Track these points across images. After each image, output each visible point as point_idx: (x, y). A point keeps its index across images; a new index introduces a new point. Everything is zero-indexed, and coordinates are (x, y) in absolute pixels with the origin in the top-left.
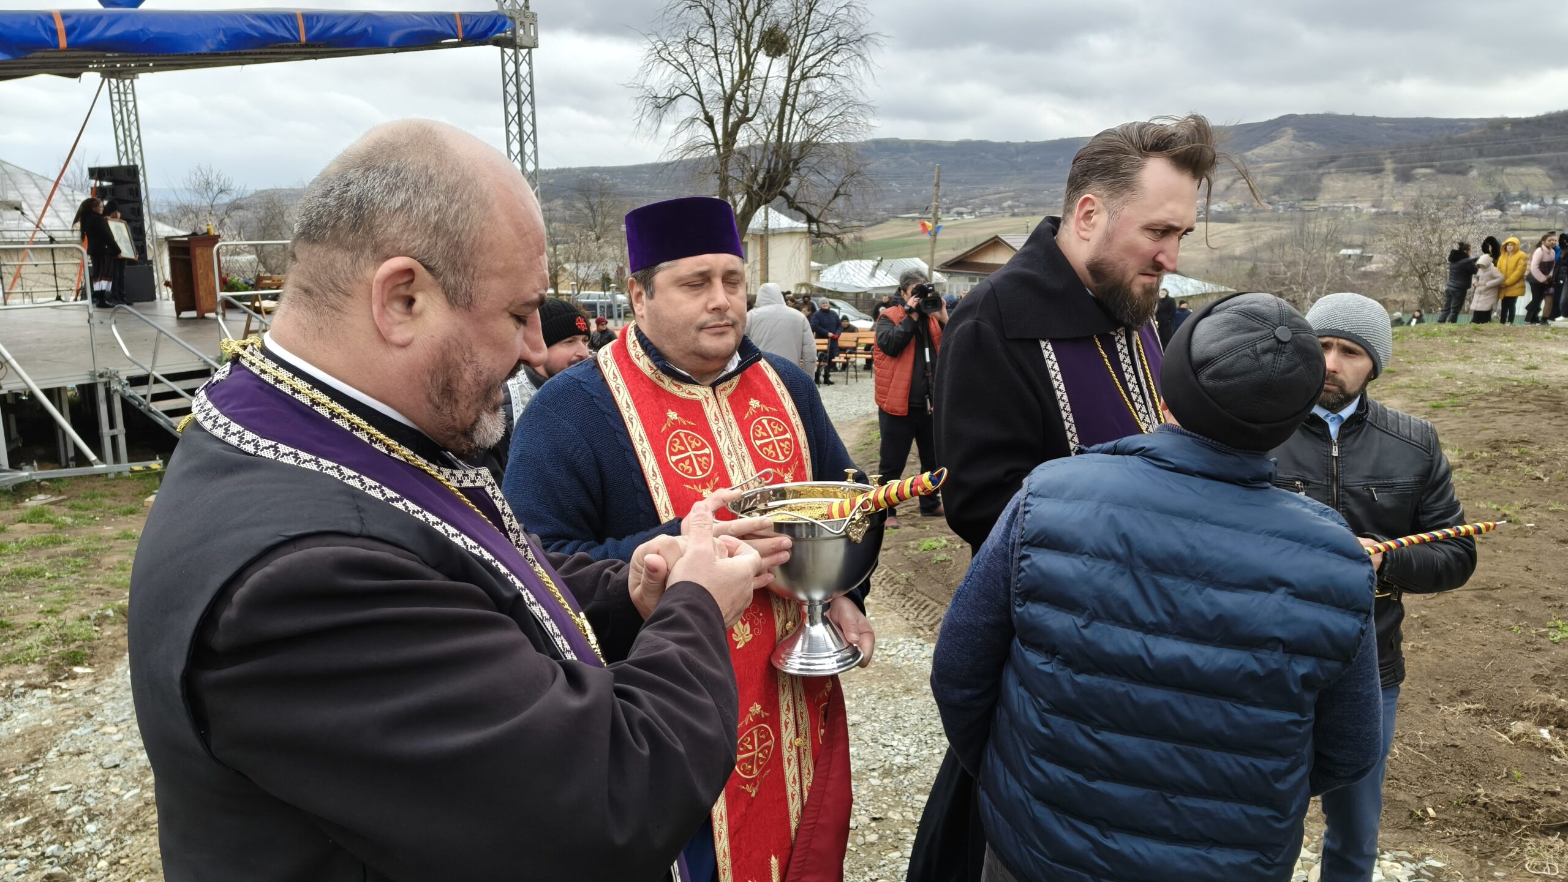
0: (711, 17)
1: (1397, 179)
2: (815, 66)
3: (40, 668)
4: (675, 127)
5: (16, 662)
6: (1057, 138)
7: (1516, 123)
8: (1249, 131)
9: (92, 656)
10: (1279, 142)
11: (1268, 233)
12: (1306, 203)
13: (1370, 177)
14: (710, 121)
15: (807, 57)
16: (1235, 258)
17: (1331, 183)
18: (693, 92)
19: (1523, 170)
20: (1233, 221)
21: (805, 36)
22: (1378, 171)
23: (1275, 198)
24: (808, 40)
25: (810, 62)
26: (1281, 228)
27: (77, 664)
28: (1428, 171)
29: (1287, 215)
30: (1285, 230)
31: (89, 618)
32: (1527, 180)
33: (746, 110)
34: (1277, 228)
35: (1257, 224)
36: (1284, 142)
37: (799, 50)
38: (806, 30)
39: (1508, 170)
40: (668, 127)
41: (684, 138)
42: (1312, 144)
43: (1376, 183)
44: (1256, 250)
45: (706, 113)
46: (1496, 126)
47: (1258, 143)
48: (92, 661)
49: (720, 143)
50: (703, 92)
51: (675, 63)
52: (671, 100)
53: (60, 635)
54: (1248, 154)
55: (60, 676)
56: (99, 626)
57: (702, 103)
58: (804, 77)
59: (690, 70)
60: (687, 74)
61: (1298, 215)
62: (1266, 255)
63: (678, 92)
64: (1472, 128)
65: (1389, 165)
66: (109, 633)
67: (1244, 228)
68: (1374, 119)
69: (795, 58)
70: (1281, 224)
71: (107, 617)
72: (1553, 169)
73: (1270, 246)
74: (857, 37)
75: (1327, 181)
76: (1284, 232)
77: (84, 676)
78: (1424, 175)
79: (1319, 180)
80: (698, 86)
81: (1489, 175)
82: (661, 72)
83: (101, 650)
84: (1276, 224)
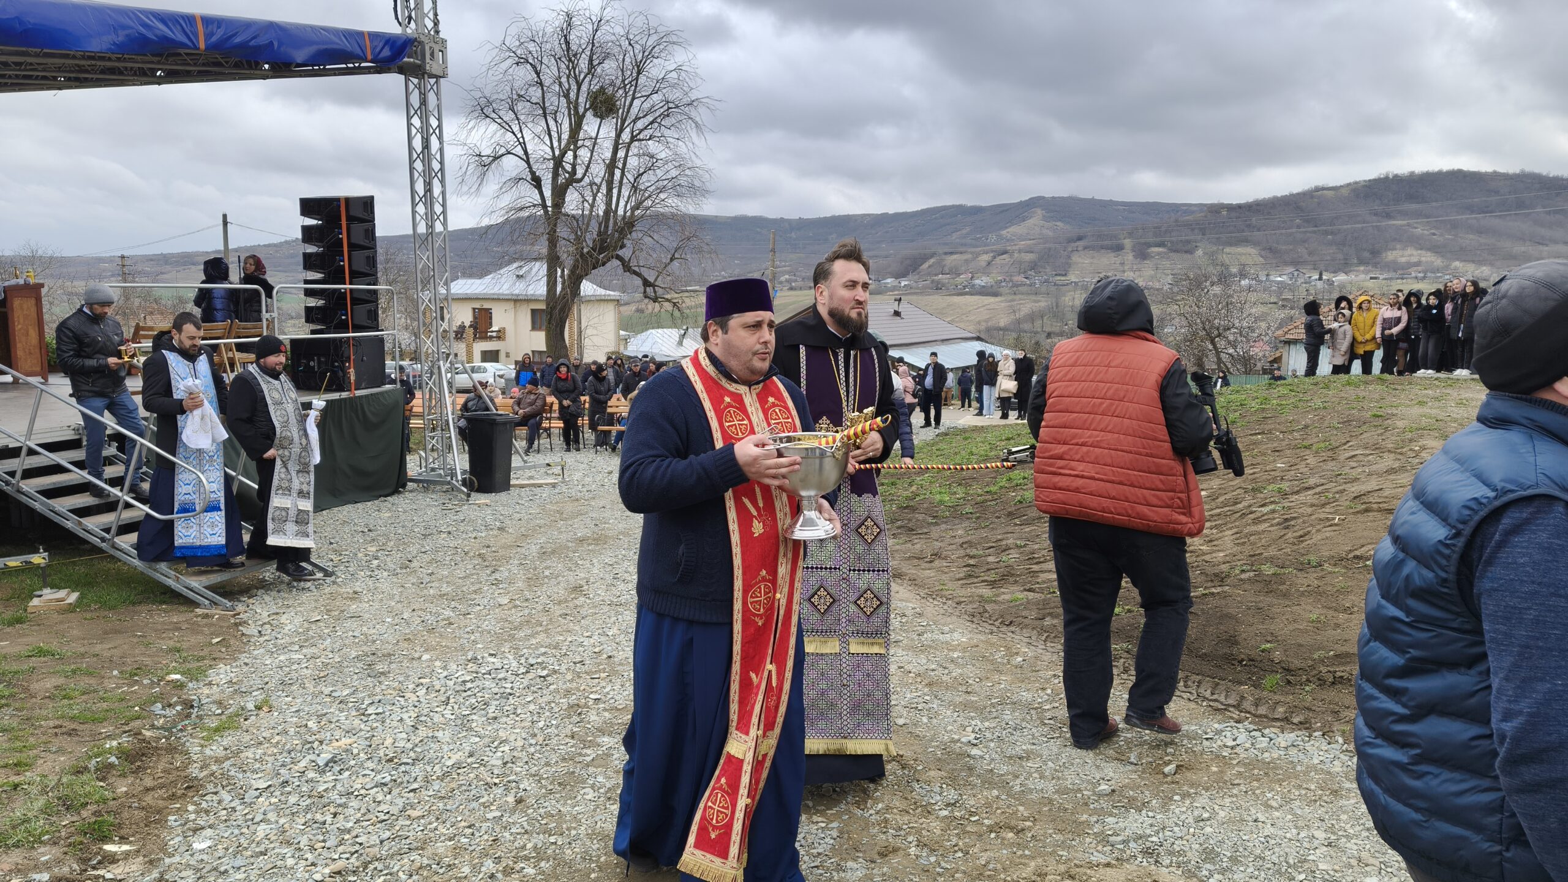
0: (538, 74)
1: (1135, 257)
2: (646, 128)
3: (56, 852)
4: (497, 187)
5: (16, 846)
6: (828, 215)
7: (1230, 208)
8: (1002, 212)
9: (120, 826)
10: (1030, 222)
11: (1027, 306)
12: (1059, 278)
13: (1113, 254)
14: (537, 182)
15: (637, 119)
16: (1001, 329)
17: (1080, 260)
18: (519, 151)
19: (1240, 250)
20: (995, 294)
21: (634, 98)
22: (1119, 248)
23: (1032, 273)
24: (637, 103)
25: (640, 124)
26: (1039, 301)
27: (106, 839)
28: (1161, 249)
29: (1044, 289)
30: (1043, 303)
31: (86, 768)
32: (1243, 259)
33: (574, 171)
34: (1036, 301)
35: (1017, 297)
36: (1035, 222)
37: (628, 111)
38: (635, 92)
39: (1227, 250)
40: (492, 186)
41: (506, 200)
42: (1058, 223)
43: (1118, 260)
44: (1019, 322)
45: (533, 173)
46: (1216, 209)
47: (1011, 222)
48: (123, 832)
49: (549, 203)
50: (530, 152)
51: (499, 121)
52: (496, 158)
53: (59, 798)
54: (1004, 232)
55: (90, 859)
56: (103, 779)
57: (528, 162)
58: (633, 139)
59: (516, 129)
60: (513, 133)
61: (1053, 289)
62: (1027, 326)
63: (503, 151)
64: (1193, 212)
65: (1128, 243)
66: (124, 789)
67: (1006, 301)
68: (1111, 203)
69: (623, 121)
70: (1039, 298)
71: (111, 766)
72: (1264, 249)
73: (1031, 317)
74: (686, 100)
75: (1075, 258)
76: (1043, 304)
77: (127, 855)
78: (1159, 254)
79: (1069, 257)
80: (523, 145)
81: (1213, 254)
82: (483, 129)
83: (125, 815)
84: (1033, 298)
